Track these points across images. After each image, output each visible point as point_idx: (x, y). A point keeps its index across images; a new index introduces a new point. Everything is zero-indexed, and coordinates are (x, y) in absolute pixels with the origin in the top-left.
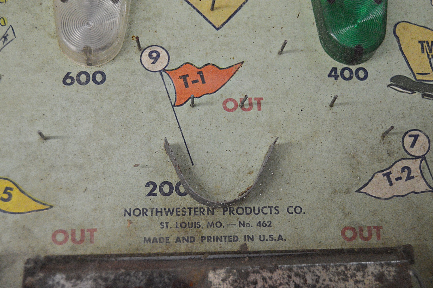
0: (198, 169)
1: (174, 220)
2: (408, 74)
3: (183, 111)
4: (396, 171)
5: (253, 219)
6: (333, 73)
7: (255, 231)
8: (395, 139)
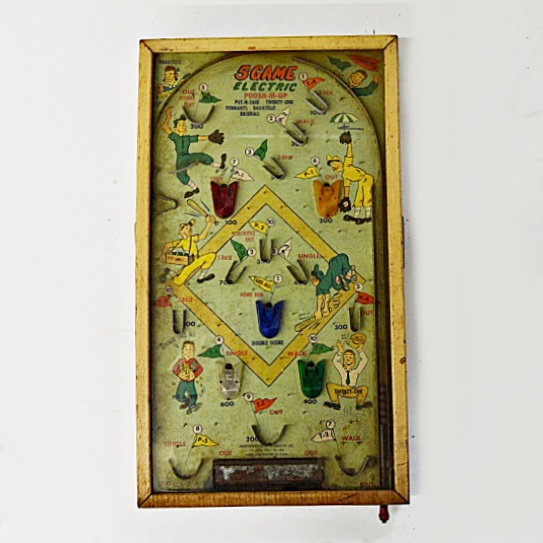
0: (262, 433)
1: (255, 449)
2: (329, 401)
3: (257, 414)
4: (323, 434)
5: (278, 448)
6: (306, 401)
7: (279, 452)
8: (324, 424)
